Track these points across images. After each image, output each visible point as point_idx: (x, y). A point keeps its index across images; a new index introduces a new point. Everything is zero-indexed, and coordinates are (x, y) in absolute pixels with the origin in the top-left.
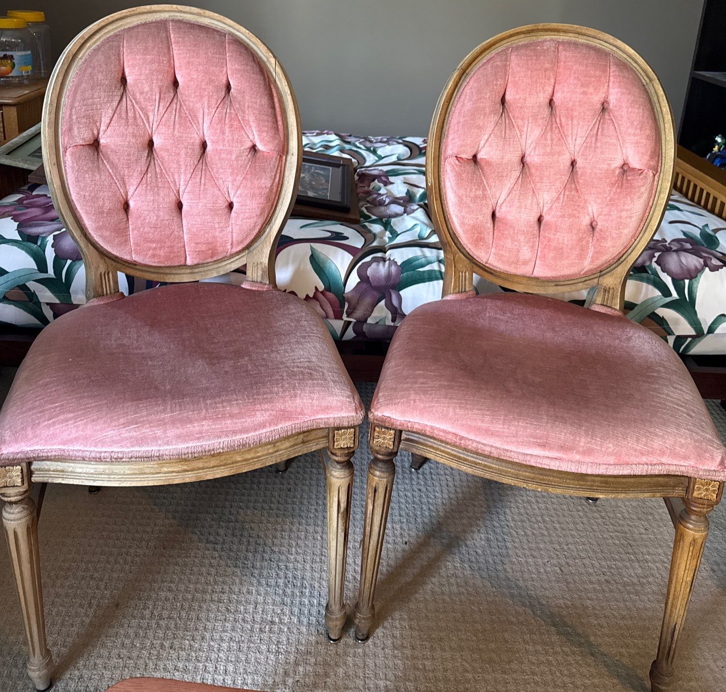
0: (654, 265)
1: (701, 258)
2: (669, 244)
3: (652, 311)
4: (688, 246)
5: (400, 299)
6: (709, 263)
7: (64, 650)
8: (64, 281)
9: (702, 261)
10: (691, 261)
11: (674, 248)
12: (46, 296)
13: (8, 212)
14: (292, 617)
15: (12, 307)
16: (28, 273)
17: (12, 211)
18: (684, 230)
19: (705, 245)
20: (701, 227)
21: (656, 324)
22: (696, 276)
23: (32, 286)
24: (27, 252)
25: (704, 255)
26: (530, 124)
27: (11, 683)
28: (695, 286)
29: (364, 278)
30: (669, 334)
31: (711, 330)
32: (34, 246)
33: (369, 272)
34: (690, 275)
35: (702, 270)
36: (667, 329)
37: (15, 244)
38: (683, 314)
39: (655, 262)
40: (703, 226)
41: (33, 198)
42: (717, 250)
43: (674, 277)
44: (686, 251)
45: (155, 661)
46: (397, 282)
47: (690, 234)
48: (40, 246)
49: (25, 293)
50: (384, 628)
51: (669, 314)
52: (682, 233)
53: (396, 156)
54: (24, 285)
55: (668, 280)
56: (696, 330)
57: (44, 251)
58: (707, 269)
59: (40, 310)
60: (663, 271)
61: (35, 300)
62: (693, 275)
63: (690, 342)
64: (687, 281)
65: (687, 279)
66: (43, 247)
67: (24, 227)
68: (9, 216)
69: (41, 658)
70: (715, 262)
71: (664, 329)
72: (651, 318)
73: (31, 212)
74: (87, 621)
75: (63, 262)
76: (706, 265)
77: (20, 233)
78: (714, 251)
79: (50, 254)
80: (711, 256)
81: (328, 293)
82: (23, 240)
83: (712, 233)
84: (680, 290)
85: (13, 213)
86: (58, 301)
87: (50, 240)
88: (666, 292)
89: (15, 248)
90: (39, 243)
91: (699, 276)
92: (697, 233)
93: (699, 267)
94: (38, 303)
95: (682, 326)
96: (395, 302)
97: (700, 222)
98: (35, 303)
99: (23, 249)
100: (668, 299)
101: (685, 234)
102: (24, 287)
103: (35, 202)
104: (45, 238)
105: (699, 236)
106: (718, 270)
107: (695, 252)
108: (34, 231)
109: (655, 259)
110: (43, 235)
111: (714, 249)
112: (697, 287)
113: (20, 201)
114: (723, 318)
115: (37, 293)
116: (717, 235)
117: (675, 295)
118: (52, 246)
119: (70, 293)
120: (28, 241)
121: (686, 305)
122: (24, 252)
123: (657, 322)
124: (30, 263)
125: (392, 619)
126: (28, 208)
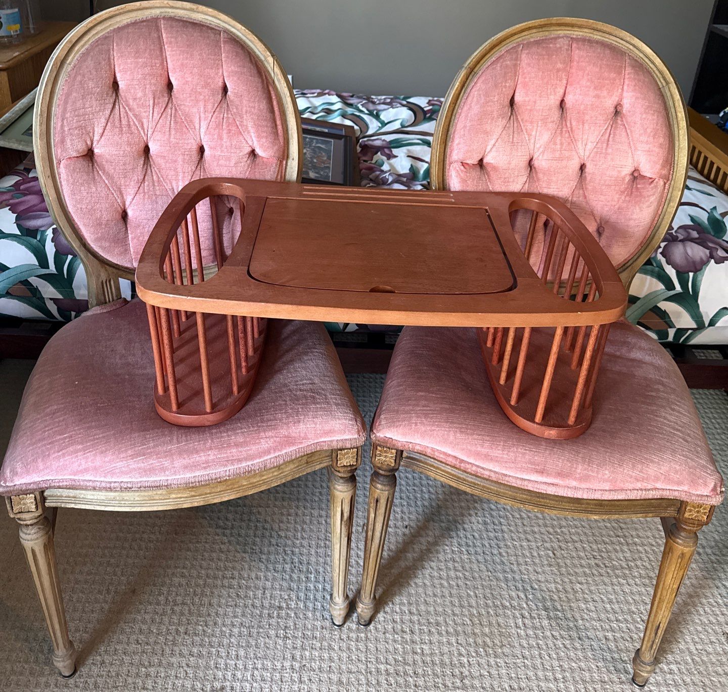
0: (660, 257)
1: (708, 249)
2: (676, 232)
3: (654, 305)
4: (695, 234)
6: (714, 254)
7: (86, 636)
8: (66, 277)
9: (707, 252)
10: (697, 252)
11: (681, 237)
12: (49, 291)
13: (5, 200)
14: (299, 603)
15: (16, 301)
16: (29, 269)
17: (9, 200)
18: (692, 214)
19: (712, 233)
20: (709, 211)
21: (657, 317)
22: (702, 269)
23: (34, 281)
24: (27, 247)
25: (711, 245)
26: (539, 128)
27: (38, 668)
28: (699, 279)
30: (671, 327)
31: (712, 323)
32: (34, 241)
34: (695, 267)
35: (708, 262)
36: (669, 322)
37: (14, 238)
38: (685, 308)
39: (661, 253)
40: (711, 209)
41: (29, 182)
42: (723, 238)
43: (680, 270)
44: (693, 240)
45: (171, 647)
47: (697, 219)
48: (39, 241)
49: (28, 288)
50: (385, 612)
51: (670, 307)
52: (689, 218)
53: (400, 121)
54: (27, 280)
55: (671, 272)
56: (696, 322)
57: (44, 246)
58: (713, 261)
59: (43, 305)
60: (668, 263)
61: (38, 296)
62: (698, 267)
63: (691, 333)
64: (691, 274)
65: (692, 272)
66: (43, 242)
67: (22, 220)
68: (7, 206)
69: (65, 651)
70: (721, 253)
71: (665, 322)
72: (654, 312)
73: (28, 201)
74: (106, 607)
75: (64, 257)
76: (712, 257)
77: (19, 227)
78: (720, 241)
79: (50, 250)
80: (718, 247)
82: (23, 235)
83: (719, 217)
84: (683, 283)
85: (11, 201)
86: (60, 297)
87: (49, 234)
88: (669, 285)
89: (15, 243)
90: (38, 238)
91: (703, 269)
92: (704, 217)
93: (705, 259)
94: (42, 299)
95: (682, 319)
97: (707, 203)
98: (38, 298)
99: (22, 244)
100: (672, 293)
101: (692, 219)
102: (26, 283)
103: (32, 186)
104: (45, 231)
105: (706, 222)
106: (723, 262)
107: (701, 242)
108: (33, 223)
109: (660, 250)
110: (43, 229)
111: (721, 238)
112: (701, 280)
113: (17, 185)
114: (725, 311)
115: (39, 289)
116: (725, 220)
117: (678, 288)
118: (52, 241)
119: (72, 289)
120: (27, 236)
121: (689, 299)
122: (23, 247)
123: (658, 315)
124: (30, 259)
125: (393, 604)
126: (25, 195)
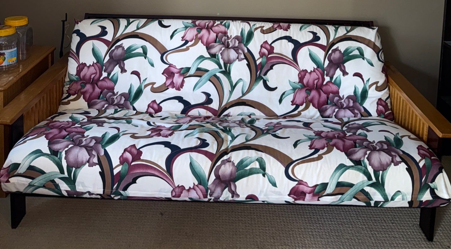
0: (366, 160)
1: (391, 156)
2: (376, 144)
3: (362, 188)
4: (385, 147)
5: (235, 187)
6: (394, 160)
8: (72, 179)
9: (390, 158)
10: (385, 158)
11: (378, 148)
12: (64, 186)
15: (47, 190)
16: (55, 174)
17: (44, 131)
18: (385, 135)
19: (395, 146)
21: (364, 195)
22: (387, 169)
23: (57, 181)
24: (53, 162)
25: (393, 154)
28: (385, 175)
29: (218, 177)
30: (372, 201)
31: (392, 199)
32: (56, 158)
33: (220, 172)
34: (383, 167)
36: (370, 198)
37: (47, 156)
38: (378, 190)
39: (367, 158)
40: (396, 134)
42: (401, 149)
43: (375, 169)
44: (384, 150)
46: (234, 177)
47: (388, 139)
49: (54, 184)
52: (384, 137)
54: (53, 180)
55: (371, 171)
56: (384, 198)
57: (61, 162)
58: (393, 164)
59: (61, 192)
60: (370, 164)
63: (382, 204)
64: (381, 172)
66: (60, 159)
67: (51, 144)
68: (44, 135)
70: (398, 159)
71: (368, 197)
72: (362, 192)
73: (53, 132)
75: (71, 169)
76: (392, 161)
77: (50, 149)
78: (398, 150)
79: (64, 164)
80: (397, 155)
81: (200, 186)
82: (51, 154)
83: (400, 138)
86: (70, 190)
87: (64, 154)
88: (370, 178)
89: (48, 159)
90: (59, 157)
92: (392, 137)
93: (389, 163)
94: (60, 189)
95: (376, 196)
96: (233, 188)
97: (394, 131)
98: (58, 189)
99: (51, 160)
100: (371, 182)
101: (386, 138)
103: (54, 124)
104: (61, 153)
105: (393, 140)
106: (398, 165)
107: (388, 152)
108: (57, 147)
109: (367, 156)
110: (60, 151)
111: (399, 148)
113: (47, 124)
114: (399, 193)
115: (59, 185)
117: (374, 180)
118: (65, 159)
119: (75, 185)
120: (53, 155)
121: (379, 185)
124: (56, 169)
126: (52, 129)
